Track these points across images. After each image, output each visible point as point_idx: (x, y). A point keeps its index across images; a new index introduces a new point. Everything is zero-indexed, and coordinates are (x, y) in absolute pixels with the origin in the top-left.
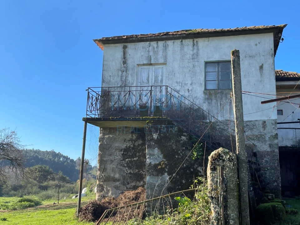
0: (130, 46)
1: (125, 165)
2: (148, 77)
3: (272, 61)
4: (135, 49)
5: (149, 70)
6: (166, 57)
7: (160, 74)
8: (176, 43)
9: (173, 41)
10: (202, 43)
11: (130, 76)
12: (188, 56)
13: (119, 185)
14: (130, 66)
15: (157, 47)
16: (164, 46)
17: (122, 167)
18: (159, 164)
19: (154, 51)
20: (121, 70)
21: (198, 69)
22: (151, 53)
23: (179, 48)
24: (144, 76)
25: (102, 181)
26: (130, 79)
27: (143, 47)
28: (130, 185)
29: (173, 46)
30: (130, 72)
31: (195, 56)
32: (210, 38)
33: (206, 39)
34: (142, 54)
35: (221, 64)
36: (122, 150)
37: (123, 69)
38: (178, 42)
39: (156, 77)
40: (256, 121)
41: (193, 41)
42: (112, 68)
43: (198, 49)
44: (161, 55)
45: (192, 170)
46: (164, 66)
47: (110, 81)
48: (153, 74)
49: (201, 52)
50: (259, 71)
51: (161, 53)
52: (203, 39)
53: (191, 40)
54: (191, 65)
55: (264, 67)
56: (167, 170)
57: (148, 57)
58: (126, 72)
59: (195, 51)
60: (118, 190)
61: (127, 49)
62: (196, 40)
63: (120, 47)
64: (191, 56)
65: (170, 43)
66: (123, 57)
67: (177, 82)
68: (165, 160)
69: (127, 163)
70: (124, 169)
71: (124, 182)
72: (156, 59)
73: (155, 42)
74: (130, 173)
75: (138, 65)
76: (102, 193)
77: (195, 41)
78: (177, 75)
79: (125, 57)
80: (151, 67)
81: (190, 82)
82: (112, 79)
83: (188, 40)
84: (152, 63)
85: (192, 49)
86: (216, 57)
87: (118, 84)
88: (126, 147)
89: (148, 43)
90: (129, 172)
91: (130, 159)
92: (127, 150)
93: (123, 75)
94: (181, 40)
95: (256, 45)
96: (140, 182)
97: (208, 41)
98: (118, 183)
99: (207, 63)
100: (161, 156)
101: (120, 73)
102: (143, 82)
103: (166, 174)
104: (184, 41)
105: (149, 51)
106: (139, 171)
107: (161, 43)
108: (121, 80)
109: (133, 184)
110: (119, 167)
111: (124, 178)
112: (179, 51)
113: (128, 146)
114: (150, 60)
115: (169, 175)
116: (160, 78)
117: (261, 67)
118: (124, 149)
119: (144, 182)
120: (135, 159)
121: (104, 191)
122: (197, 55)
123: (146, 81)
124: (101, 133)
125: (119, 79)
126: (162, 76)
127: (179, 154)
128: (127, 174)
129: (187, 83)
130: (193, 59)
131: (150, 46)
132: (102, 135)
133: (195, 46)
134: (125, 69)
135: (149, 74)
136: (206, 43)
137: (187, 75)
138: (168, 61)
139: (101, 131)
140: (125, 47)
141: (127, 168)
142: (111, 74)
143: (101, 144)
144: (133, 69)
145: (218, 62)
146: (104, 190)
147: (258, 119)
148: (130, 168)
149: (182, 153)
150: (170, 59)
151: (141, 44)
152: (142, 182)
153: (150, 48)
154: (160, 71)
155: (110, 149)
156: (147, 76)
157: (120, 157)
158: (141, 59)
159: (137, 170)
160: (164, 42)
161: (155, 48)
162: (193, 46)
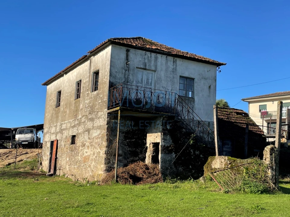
0: (132, 51)
1: (126, 144)
2: (142, 79)
3: (215, 85)
4: (135, 54)
5: (143, 73)
6: (156, 66)
7: (150, 78)
8: (163, 57)
9: (161, 55)
10: (179, 61)
11: (131, 75)
12: (170, 69)
13: (121, 159)
14: (131, 67)
15: (151, 57)
16: (155, 57)
17: (124, 146)
18: (170, 146)
19: (148, 60)
20: (124, 69)
21: (175, 80)
22: (146, 61)
23: (165, 62)
24: (140, 77)
25: (109, 156)
26: (131, 77)
27: (141, 54)
28: (130, 159)
29: (161, 59)
30: (131, 72)
31: (174, 70)
32: (184, 60)
33: (181, 60)
34: (140, 59)
35: (188, 79)
36: (124, 132)
37: (126, 68)
38: (164, 57)
39: (148, 79)
40: (205, 121)
41: (174, 59)
42: (117, 66)
43: (176, 66)
44: (153, 64)
45: (188, 151)
46: (153, 73)
47: (116, 76)
48: (146, 77)
49: (178, 68)
50: (208, 89)
51: (153, 62)
52: (180, 59)
53: (173, 58)
54: (171, 76)
55: (211, 87)
56: (174, 150)
57: (144, 63)
58: (128, 71)
59: (174, 66)
60: (121, 163)
61: (129, 53)
62: (175, 58)
63: (124, 49)
64: (172, 70)
65: (159, 56)
66: (126, 58)
67: (163, 87)
68: (173, 144)
69: (128, 143)
70: (126, 147)
71: (125, 157)
72: (150, 65)
73: (149, 53)
74: (130, 151)
75: (137, 68)
76: (109, 165)
77: (175, 60)
78: (163, 82)
79: (127, 59)
80: (144, 71)
81: (170, 89)
82: (117, 75)
83: (171, 57)
84: (147, 68)
85: (172, 64)
86: (186, 74)
87: (122, 80)
88: (127, 130)
89: (145, 52)
90: (129, 149)
91: (129, 140)
92: (127, 133)
93: (126, 73)
94: (166, 56)
95: (208, 71)
96: (136, 157)
97: (183, 61)
98: (121, 158)
99: (180, 77)
100: (171, 141)
101: (124, 71)
102: (139, 82)
103: (173, 153)
104: (168, 57)
105: (145, 59)
106: (136, 150)
107: (153, 55)
108: (125, 77)
109: (131, 159)
110: (122, 145)
111: (125, 153)
112: (165, 64)
113: (129, 130)
114: (146, 66)
115: (175, 154)
116: (150, 81)
117: (210, 87)
118: (125, 132)
119: (139, 157)
120: (133, 140)
121: (111, 164)
122: (176, 70)
123: (140, 81)
124: (108, 118)
125: (123, 76)
126: (152, 80)
127: (181, 141)
128: (127, 151)
129: (168, 89)
130: (173, 72)
131: (145, 55)
132: (109, 119)
133: (175, 63)
134: (127, 69)
135: (142, 76)
136: (181, 62)
137: (169, 82)
138: (157, 69)
139: (108, 116)
140: (128, 51)
141: (127, 147)
142: (117, 70)
143: (108, 126)
144: (133, 70)
145: (187, 78)
146: (110, 162)
147: (206, 120)
148: (129, 146)
149: (183, 140)
150: (159, 68)
151: (140, 52)
152: (137, 158)
153: (146, 56)
154: (151, 75)
155: (115, 131)
156: (142, 77)
157: (122, 138)
158: (139, 63)
159: (134, 149)
160: (155, 54)
161: (149, 57)
162: (174, 62)
